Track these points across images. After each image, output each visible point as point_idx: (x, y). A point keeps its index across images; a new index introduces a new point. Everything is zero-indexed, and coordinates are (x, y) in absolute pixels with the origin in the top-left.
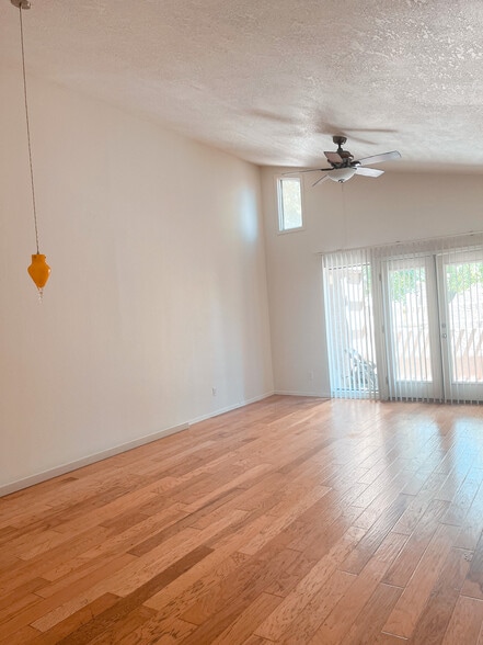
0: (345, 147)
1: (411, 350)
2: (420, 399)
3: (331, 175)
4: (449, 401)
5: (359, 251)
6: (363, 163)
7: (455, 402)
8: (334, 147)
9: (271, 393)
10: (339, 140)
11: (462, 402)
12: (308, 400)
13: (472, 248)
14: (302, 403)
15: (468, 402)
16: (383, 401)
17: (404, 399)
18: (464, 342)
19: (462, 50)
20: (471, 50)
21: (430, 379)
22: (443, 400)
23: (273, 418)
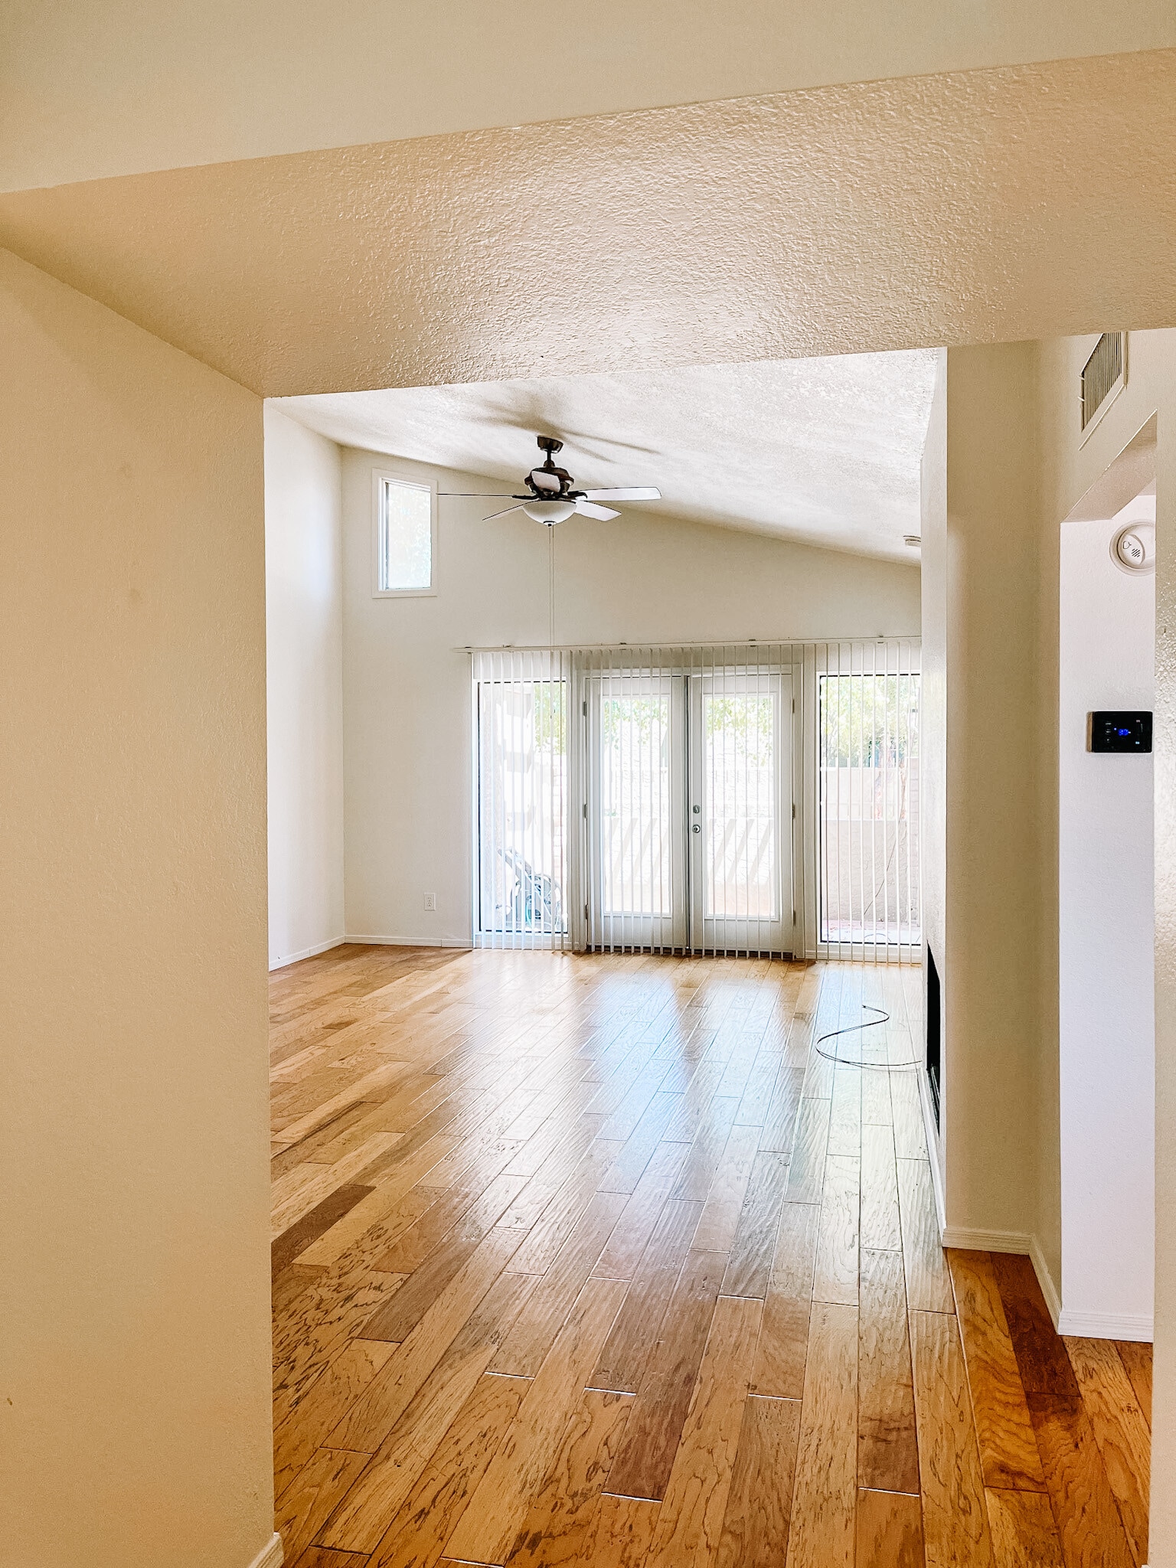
0: (559, 459)
1: (636, 852)
2: (647, 950)
3: (530, 509)
4: (698, 952)
5: (547, 653)
6: (592, 495)
7: (709, 953)
8: (540, 457)
9: (338, 940)
10: (549, 444)
11: (720, 954)
12: (427, 954)
13: (752, 669)
14: (416, 959)
15: (731, 954)
16: (577, 953)
17: (618, 949)
18: (730, 851)
19: (809, 386)
20: (823, 388)
21: (667, 911)
22: (689, 951)
23: (367, 986)
